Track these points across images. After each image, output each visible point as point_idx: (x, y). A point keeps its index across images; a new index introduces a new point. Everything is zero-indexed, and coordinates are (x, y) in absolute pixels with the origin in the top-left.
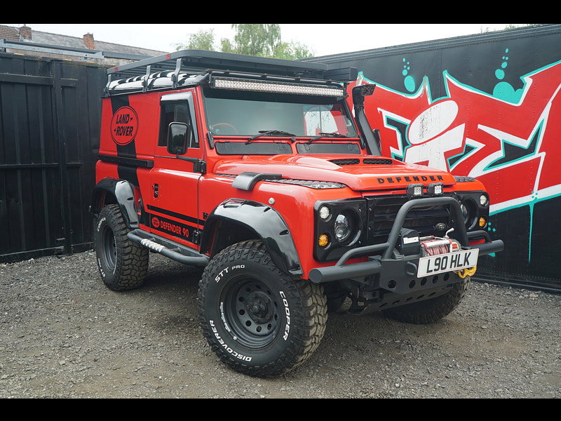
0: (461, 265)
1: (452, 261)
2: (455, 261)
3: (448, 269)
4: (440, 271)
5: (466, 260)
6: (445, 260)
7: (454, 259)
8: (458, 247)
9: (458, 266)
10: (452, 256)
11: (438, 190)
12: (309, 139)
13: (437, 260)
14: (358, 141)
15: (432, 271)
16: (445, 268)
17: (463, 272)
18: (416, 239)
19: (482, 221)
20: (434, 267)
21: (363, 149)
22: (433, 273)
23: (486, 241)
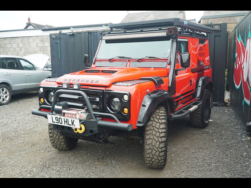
0: (71, 125)
1: (65, 122)
2: (66, 122)
3: (63, 124)
4: (59, 124)
5: (73, 123)
6: (60, 119)
7: (65, 120)
8: (83, 117)
9: (69, 125)
10: (64, 119)
11: (76, 87)
12: (136, 60)
13: (56, 118)
14: (167, 60)
15: (55, 122)
16: (62, 123)
17: (76, 130)
18: (60, 107)
19: (126, 110)
20: (55, 121)
21: (169, 64)
22: (56, 123)
23: (116, 122)
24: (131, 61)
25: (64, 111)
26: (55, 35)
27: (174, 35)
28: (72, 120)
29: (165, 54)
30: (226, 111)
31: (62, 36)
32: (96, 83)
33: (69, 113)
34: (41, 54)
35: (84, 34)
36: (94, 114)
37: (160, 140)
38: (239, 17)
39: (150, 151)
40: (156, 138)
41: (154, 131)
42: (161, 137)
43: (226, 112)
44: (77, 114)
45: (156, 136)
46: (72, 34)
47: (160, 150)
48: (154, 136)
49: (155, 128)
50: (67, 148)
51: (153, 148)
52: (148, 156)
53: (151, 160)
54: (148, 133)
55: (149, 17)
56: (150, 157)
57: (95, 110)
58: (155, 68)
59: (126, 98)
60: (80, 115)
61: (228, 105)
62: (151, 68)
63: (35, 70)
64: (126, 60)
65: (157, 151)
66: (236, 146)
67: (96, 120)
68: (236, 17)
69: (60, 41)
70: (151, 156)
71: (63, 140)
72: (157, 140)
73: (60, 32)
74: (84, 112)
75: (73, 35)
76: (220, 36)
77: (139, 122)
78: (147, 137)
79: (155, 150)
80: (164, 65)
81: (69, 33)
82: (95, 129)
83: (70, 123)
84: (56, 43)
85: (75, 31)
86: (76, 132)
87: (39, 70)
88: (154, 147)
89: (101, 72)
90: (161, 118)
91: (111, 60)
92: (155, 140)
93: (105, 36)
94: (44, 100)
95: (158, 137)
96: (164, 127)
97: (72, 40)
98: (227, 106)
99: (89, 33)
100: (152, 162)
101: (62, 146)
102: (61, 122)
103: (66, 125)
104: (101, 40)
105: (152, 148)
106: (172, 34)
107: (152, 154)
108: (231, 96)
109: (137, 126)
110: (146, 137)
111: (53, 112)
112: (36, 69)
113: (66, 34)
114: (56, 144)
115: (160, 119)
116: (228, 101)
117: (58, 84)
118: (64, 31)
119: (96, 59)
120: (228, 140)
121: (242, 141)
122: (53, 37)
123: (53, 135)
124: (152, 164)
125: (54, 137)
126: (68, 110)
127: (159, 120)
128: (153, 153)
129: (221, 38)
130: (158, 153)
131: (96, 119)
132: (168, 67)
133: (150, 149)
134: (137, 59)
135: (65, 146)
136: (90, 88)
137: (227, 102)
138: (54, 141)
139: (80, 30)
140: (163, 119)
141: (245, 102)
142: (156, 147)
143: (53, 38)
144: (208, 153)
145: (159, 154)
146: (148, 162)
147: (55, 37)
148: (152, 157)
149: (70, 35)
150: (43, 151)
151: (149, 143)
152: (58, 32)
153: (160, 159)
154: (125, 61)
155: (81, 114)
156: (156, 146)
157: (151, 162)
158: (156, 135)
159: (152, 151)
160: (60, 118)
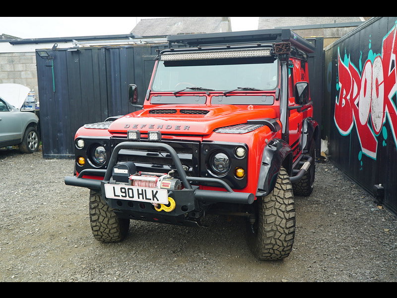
0: (150, 199)
1: (139, 194)
2: (142, 194)
3: (136, 199)
4: (127, 198)
5: (154, 196)
6: (130, 191)
7: (140, 192)
8: (170, 185)
9: (146, 199)
10: (138, 190)
11: (154, 137)
12: (222, 93)
13: (121, 188)
14: (275, 93)
15: (119, 196)
16: (133, 197)
17: (159, 206)
18: (126, 171)
19: (240, 172)
20: (121, 194)
21: (277, 100)
22: (121, 198)
23: (226, 190)
24: (212, 95)
25: (133, 177)
26: (46, 51)
27: (283, 54)
28: (153, 191)
29: (269, 84)
30: (326, 168)
31: (58, 53)
32: (186, 131)
33: (141, 181)
34: (10, 83)
35: (97, 50)
36: (189, 181)
37: (287, 215)
38: (329, 29)
39: (271, 234)
40: (281, 214)
41: (277, 203)
42: (288, 212)
43: (326, 170)
44: (158, 182)
45: (280, 210)
46: (76, 50)
47: (287, 231)
48: (278, 210)
49: (278, 198)
50: (119, 238)
51: (277, 228)
52: (269, 242)
53: (272, 248)
54: (268, 206)
55: (176, 25)
56: (270, 243)
57: (188, 173)
58: (255, 106)
59: (241, 152)
60: (163, 183)
61: (325, 160)
62: (249, 106)
63: (8, 111)
64: (205, 93)
65: (282, 234)
66: (367, 219)
67: (192, 190)
68: (325, 29)
69: (54, 63)
70: (273, 241)
71: (114, 226)
72: (283, 217)
73: (54, 46)
74: (168, 178)
75: (77, 52)
76: (313, 57)
77: (260, 190)
78: (268, 213)
79: (280, 232)
80: (269, 100)
81: (71, 48)
82: (191, 204)
83: (150, 196)
84: (48, 65)
85: (80, 46)
86: (160, 210)
87: (15, 111)
88: (279, 228)
89: (178, 112)
90: (284, 182)
91: (178, 94)
92: (280, 217)
93: (166, 54)
94: (86, 161)
95: (283, 212)
96: (291, 196)
97: (76, 61)
98: (324, 162)
99: (107, 49)
100: (274, 250)
101: (111, 236)
102: (131, 195)
103: (141, 200)
104: (156, 62)
105: (274, 228)
106: (281, 52)
107: (274, 239)
108: (329, 147)
109: (256, 196)
110: (264, 213)
111: (109, 180)
112: (10, 110)
113: (65, 50)
114: (101, 232)
115: (283, 184)
116: (326, 154)
117: (112, 132)
118: (61, 46)
119: (150, 91)
120: (352, 211)
121: (372, 212)
122: (43, 54)
123: (99, 217)
124: (272, 254)
125: (100, 220)
126: (137, 175)
127: (283, 186)
128: (276, 237)
129: (315, 60)
130: (284, 236)
131: (192, 188)
132: (277, 104)
133: (272, 230)
134: (224, 92)
135: (117, 234)
136: (175, 138)
137: (324, 156)
138: (100, 228)
139: (88, 44)
140: (287, 183)
141: (364, 156)
142: (281, 227)
143: (42, 57)
144: (336, 232)
145: (285, 238)
146: (266, 251)
147: (47, 55)
148: (274, 243)
149: (72, 51)
150: (76, 246)
151: (271, 222)
152: (50, 46)
153: (285, 244)
154: (202, 95)
155: (164, 181)
156: (281, 225)
157: (271, 251)
158: (280, 208)
159: (275, 235)
160: (129, 189)
